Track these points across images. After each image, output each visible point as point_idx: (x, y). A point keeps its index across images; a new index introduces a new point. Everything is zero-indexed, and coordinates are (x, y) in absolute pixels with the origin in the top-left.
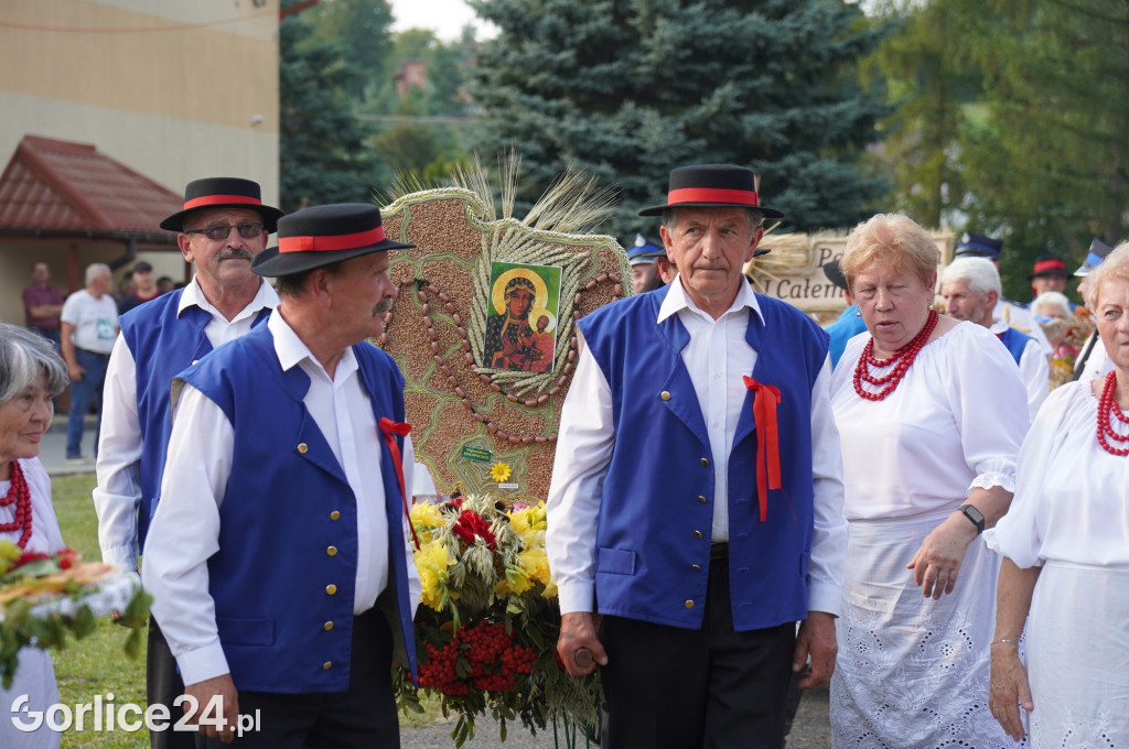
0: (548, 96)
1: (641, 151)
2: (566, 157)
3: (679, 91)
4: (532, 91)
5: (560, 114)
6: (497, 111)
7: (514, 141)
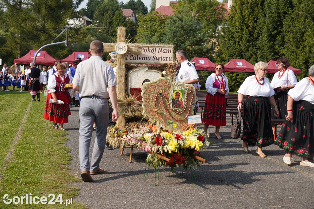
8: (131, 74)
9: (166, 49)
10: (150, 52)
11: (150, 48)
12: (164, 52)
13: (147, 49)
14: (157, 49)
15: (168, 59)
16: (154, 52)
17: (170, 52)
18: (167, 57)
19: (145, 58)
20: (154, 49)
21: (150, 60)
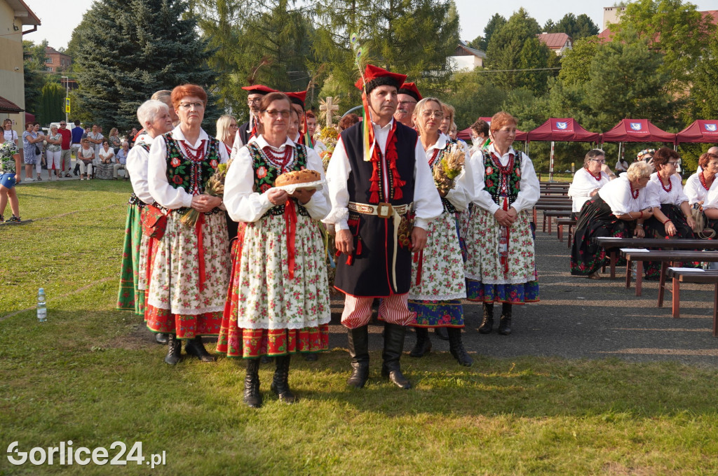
0: (110, 65)
1: (143, 84)
2: (117, 85)
3: (153, 65)
4: (104, 63)
5: (114, 71)
6: (92, 69)
7: (99, 79)
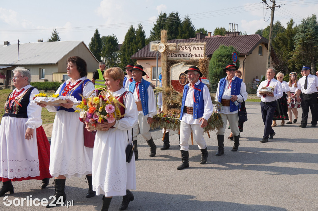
8: (172, 69)
9: (200, 46)
10: (186, 50)
11: (186, 47)
12: (198, 49)
13: (185, 47)
14: (192, 47)
15: (201, 55)
16: (190, 50)
17: (203, 50)
18: (200, 54)
19: (182, 54)
20: (190, 47)
21: (186, 56)
